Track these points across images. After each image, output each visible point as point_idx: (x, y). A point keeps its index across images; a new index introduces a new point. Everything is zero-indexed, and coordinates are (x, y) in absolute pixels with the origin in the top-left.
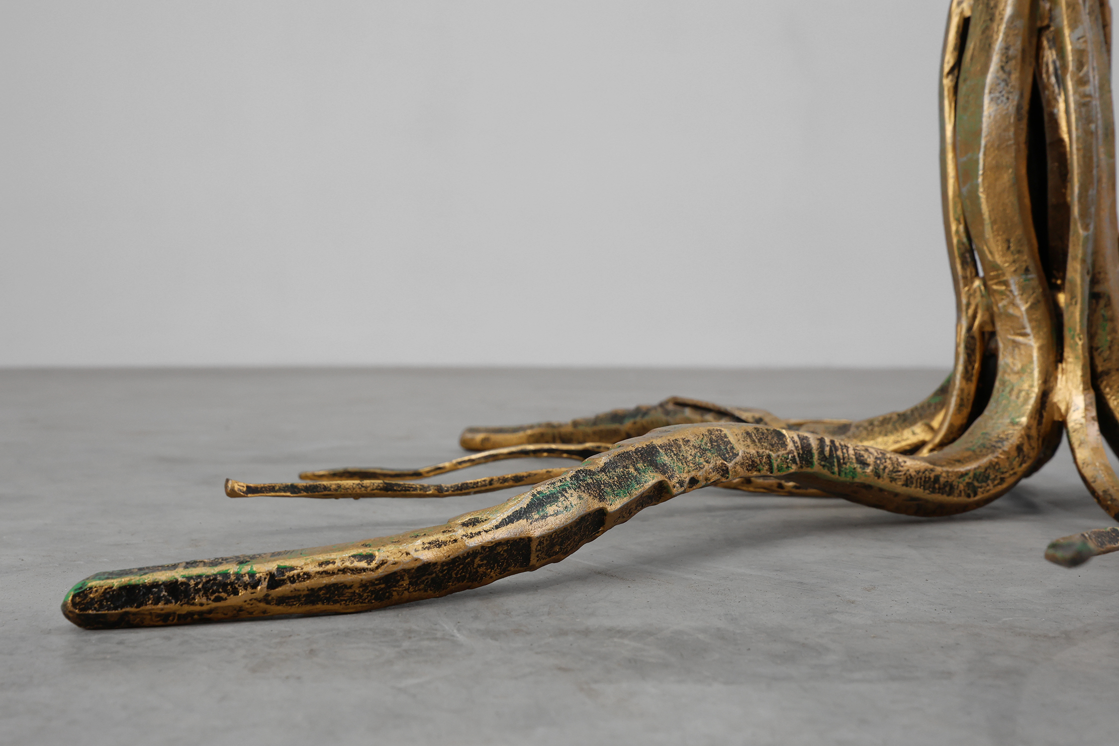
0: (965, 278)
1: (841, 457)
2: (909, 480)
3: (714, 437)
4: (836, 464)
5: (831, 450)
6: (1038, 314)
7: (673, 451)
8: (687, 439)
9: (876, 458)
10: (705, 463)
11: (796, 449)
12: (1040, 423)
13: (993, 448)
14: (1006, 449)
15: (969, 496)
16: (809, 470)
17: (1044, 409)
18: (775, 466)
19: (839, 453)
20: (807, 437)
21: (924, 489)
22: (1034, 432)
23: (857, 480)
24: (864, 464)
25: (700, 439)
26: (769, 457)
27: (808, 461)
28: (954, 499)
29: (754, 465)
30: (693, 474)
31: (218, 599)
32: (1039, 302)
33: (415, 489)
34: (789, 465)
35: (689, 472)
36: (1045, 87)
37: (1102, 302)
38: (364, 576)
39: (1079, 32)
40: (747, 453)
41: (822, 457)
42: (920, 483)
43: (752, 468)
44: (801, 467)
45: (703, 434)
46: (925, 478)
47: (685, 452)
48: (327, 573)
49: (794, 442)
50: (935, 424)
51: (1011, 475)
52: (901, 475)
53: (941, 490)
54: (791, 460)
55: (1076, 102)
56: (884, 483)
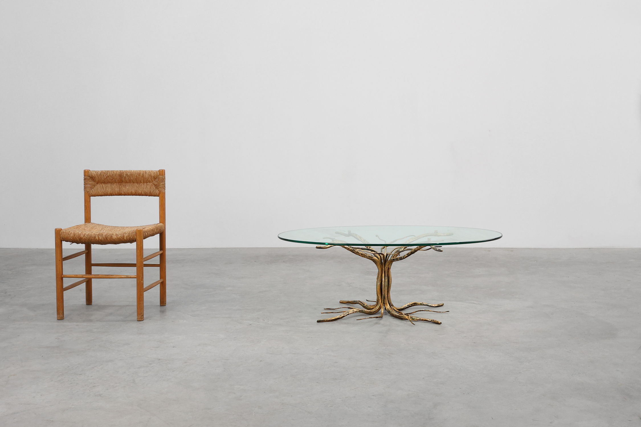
56: (366, 312)
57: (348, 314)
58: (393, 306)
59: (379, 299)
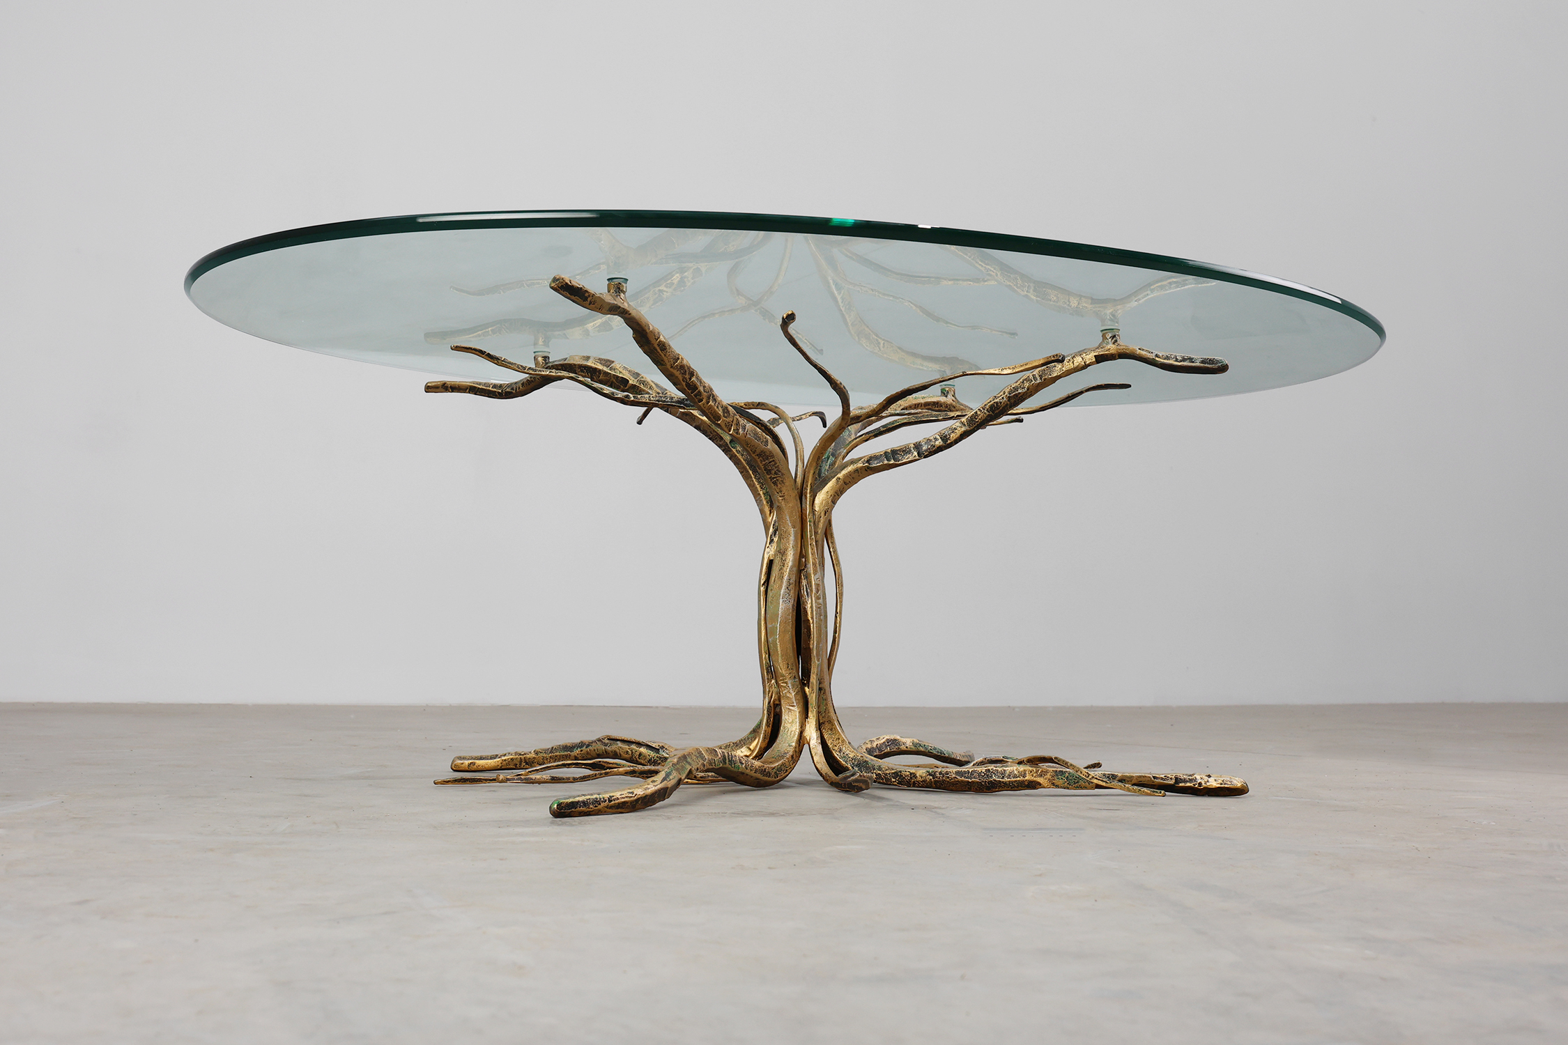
0: (768, 679)
2: (756, 771)
4: (733, 763)
6: (799, 697)
11: (721, 757)
12: (799, 744)
13: (783, 757)
14: (788, 757)
15: (775, 778)
16: (725, 766)
17: (801, 739)
21: (761, 774)
22: (797, 749)
23: (739, 770)
24: (742, 763)
26: (714, 760)
27: (725, 762)
28: (770, 779)
29: (711, 763)
31: (596, 806)
33: (564, 779)
34: (721, 766)
36: (802, 596)
37: (822, 692)
38: (632, 799)
39: (817, 576)
40: (709, 758)
41: (729, 761)
42: (760, 772)
48: (623, 798)
49: (720, 754)
50: (752, 747)
51: (789, 769)
52: (753, 768)
53: (766, 775)
54: (721, 764)
55: (816, 606)
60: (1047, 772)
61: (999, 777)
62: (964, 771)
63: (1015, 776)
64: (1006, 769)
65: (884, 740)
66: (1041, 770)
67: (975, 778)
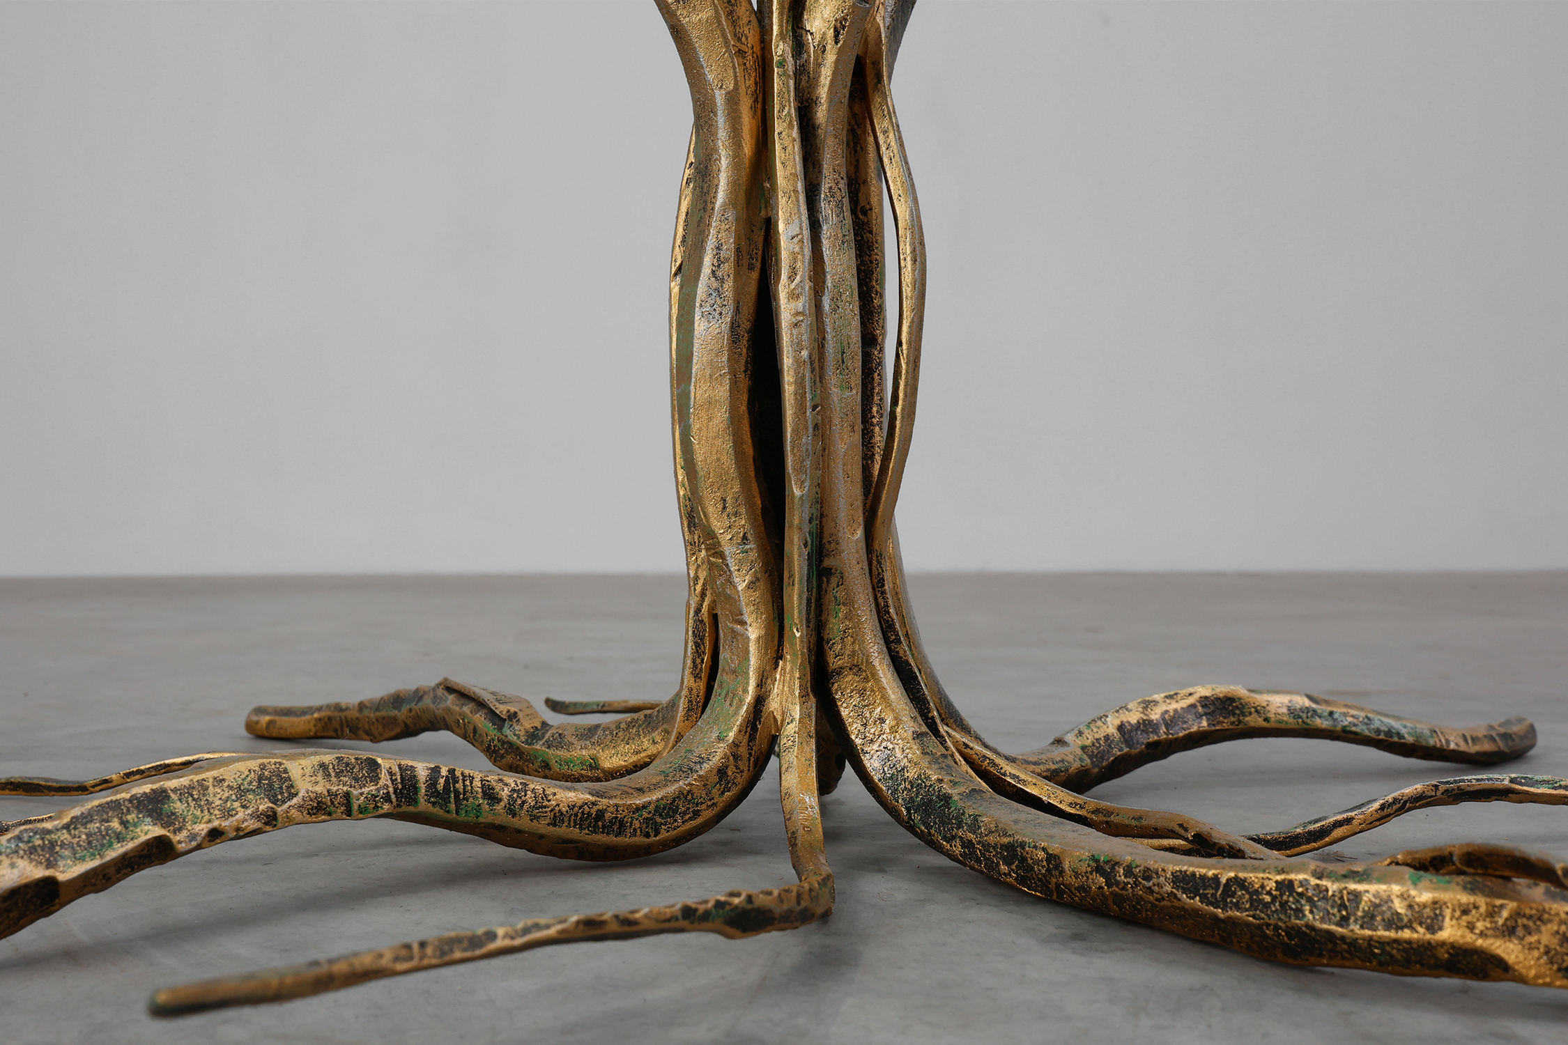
1: (461, 790)
2: (558, 818)
3: (266, 773)
4: (452, 800)
5: (447, 781)
6: (756, 596)
7: (192, 796)
8: (221, 777)
9: (513, 790)
10: (239, 809)
11: (393, 784)
12: (752, 738)
13: (689, 771)
14: (701, 773)
15: (647, 835)
16: (411, 809)
17: (759, 720)
18: (355, 807)
19: (460, 786)
20: (412, 767)
21: (581, 828)
22: (743, 750)
23: (481, 820)
24: (494, 799)
25: (243, 776)
26: (347, 795)
27: (411, 798)
28: (624, 840)
29: (321, 807)
30: (216, 823)
32: (758, 579)
34: (379, 805)
35: (209, 821)
37: (834, 581)
40: (311, 792)
41: (433, 791)
42: (575, 821)
43: (317, 811)
44: (399, 806)
45: (249, 771)
46: (583, 813)
47: (211, 795)
49: (391, 774)
51: (709, 807)
52: (546, 812)
53: (607, 829)
54: (382, 798)
55: (787, 321)
56: (522, 822)
57: (159, 851)
58: (953, 718)
59: (732, 601)
60: (1541, 918)
61: (1327, 917)
62: (1203, 877)
63: (1395, 922)
64: (1360, 887)
65: (1191, 700)
66: (1512, 905)
67: (1237, 906)
